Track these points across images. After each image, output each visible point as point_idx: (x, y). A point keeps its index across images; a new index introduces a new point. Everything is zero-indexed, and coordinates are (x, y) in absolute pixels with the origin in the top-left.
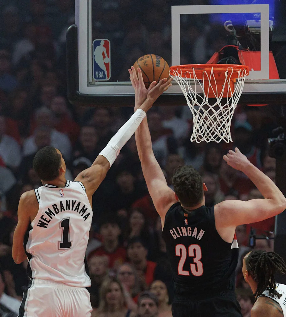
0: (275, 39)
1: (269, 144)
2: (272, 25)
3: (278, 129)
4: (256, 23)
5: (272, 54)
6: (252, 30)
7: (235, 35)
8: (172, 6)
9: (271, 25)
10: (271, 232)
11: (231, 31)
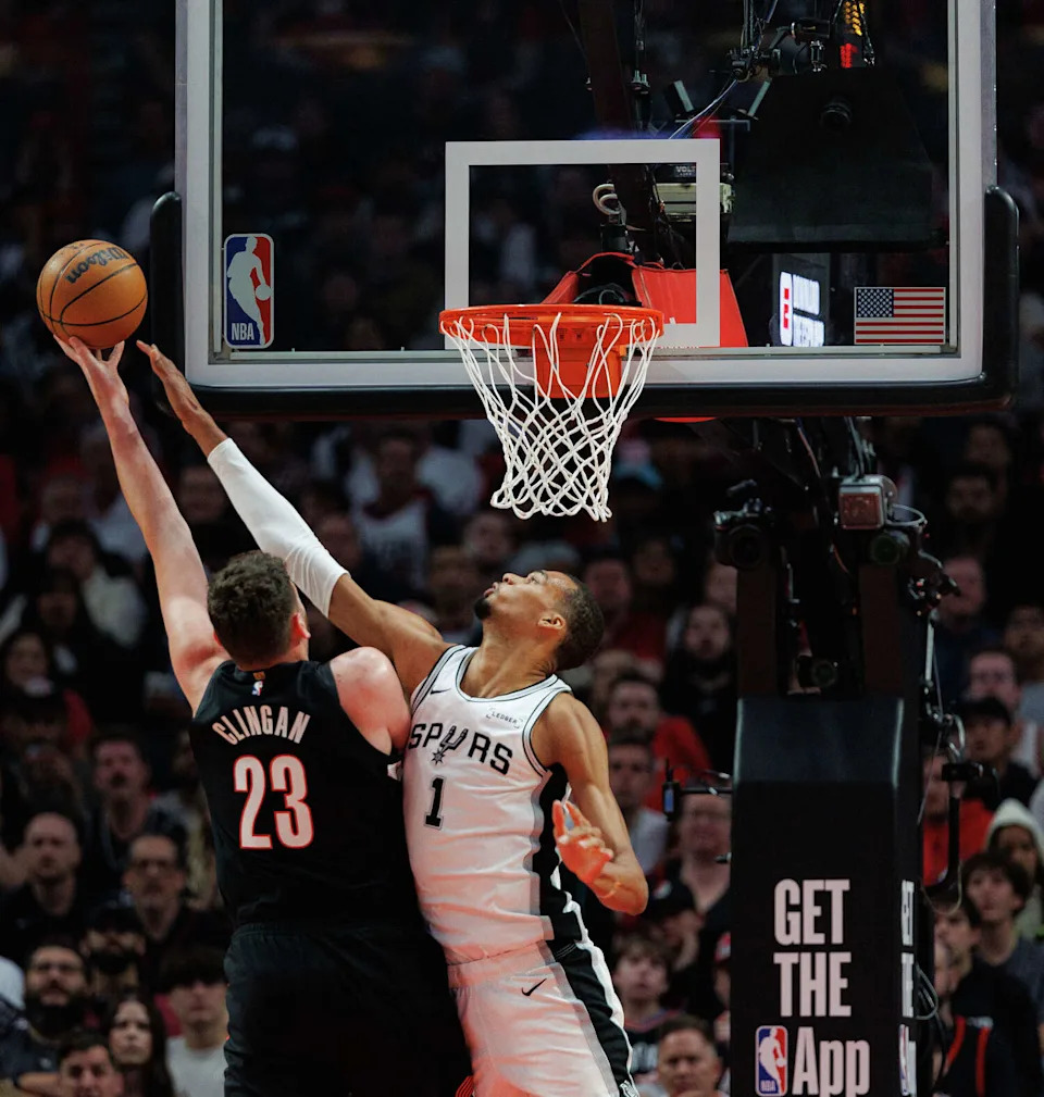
0: (737, 234)
1: (719, 527)
2: (729, 198)
3: (743, 485)
4: (683, 191)
5: (727, 277)
6: (672, 211)
7: (624, 224)
8: (447, 143)
9: (725, 197)
10: (724, 776)
11: (613, 212)
